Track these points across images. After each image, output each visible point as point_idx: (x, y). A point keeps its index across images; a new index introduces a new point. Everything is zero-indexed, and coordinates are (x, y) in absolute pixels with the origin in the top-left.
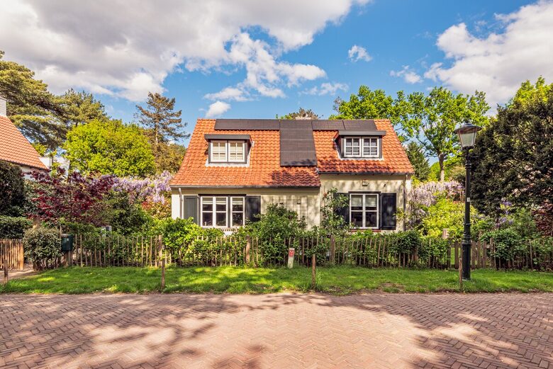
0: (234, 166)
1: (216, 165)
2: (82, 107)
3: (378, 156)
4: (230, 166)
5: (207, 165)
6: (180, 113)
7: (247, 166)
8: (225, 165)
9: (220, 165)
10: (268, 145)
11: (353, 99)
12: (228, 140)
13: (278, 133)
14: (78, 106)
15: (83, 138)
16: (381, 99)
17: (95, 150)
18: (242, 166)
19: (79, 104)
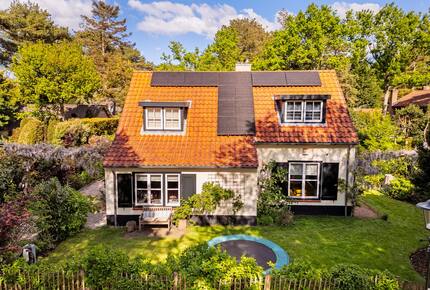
0: (170, 134)
1: (151, 133)
2: (29, 18)
3: (321, 121)
4: (166, 134)
5: (142, 133)
6: (125, 21)
7: (183, 134)
8: (160, 133)
9: (156, 133)
10: (206, 106)
11: (300, 16)
12: (163, 108)
13: (216, 89)
14: (25, 17)
15: (28, 62)
16: (328, 18)
17: (40, 74)
18: (179, 134)
19: (26, 15)
